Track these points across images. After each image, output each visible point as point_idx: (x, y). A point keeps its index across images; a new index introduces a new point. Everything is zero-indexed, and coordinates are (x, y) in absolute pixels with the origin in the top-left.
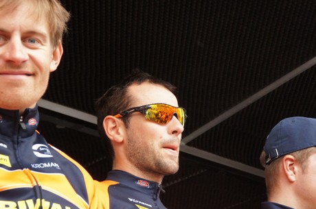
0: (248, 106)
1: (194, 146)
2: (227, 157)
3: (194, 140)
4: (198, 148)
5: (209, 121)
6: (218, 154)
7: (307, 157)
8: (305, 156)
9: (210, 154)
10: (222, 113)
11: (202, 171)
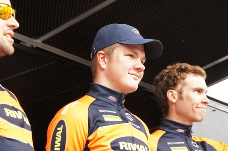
0: (88, 17)
1: (48, 44)
2: (71, 53)
3: (48, 39)
4: (51, 45)
5: (59, 26)
6: (65, 51)
7: (113, 51)
8: (111, 50)
9: (59, 50)
10: (69, 21)
11: (53, 63)
